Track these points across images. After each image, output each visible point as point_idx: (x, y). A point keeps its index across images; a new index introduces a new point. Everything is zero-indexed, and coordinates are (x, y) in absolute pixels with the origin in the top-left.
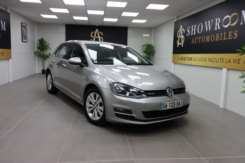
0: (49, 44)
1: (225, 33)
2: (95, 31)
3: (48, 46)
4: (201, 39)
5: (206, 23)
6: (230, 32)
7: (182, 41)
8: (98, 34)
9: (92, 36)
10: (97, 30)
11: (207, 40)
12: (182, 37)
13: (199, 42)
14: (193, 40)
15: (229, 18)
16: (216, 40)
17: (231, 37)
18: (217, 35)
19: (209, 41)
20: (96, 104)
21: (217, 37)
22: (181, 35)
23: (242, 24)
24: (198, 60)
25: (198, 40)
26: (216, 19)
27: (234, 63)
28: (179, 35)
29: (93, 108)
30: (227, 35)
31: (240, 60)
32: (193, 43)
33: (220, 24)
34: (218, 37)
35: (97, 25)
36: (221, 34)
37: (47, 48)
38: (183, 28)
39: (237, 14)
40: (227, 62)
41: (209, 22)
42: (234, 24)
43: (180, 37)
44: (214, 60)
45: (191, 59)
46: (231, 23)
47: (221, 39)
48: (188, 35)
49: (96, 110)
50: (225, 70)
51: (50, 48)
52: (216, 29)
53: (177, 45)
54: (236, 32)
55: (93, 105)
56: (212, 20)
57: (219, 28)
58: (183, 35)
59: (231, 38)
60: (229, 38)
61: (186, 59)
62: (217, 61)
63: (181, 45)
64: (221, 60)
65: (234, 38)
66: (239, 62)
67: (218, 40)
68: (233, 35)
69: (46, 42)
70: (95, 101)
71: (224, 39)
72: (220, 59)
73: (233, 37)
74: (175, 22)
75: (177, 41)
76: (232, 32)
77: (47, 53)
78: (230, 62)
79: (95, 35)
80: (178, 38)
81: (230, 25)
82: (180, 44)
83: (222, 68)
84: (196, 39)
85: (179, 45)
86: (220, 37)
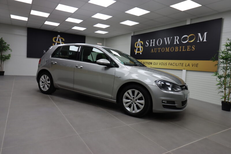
0: (9, 45)
1: (184, 47)
2: (57, 37)
3: (8, 48)
4: (160, 50)
5: (165, 39)
6: (188, 46)
7: (140, 50)
8: (60, 39)
9: (54, 41)
10: (59, 36)
12: (140, 47)
13: (159, 52)
14: (152, 50)
15: (187, 37)
16: (176, 51)
17: (189, 50)
18: (176, 47)
19: (168, 51)
20: (135, 99)
21: (176, 49)
22: (139, 46)
23: (198, 41)
24: (159, 64)
25: (158, 50)
26: (175, 37)
27: (193, 66)
28: (137, 46)
29: (131, 102)
30: (186, 48)
31: (197, 65)
32: (153, 52)
33: (179, 40)
34: (177, 49)
35: (59, 32)
36: (180, 47)
37: (7, 49)
38: (141, 41)
39: (194, 35)
40: (187, 65)
41: (168, 38)
42: (192, 41)
43: (139, 47)
44: (174, 64)
45: (151, 63)
46: (189, 41)
47: (180, 51)
48: (147, 46)
49: (135, 103)
50: (184, 71)
51: (10, 49)
52: (175, 43)
53: (135, 53)
54: (194, 47)
55: (131, 100)
56: (171, 37)
57: (178, 43)
58: (141, 46)
60: (188, 50)
61: (146, 63)
62: (177, 65)
63: (140, 53)
64: (181, 64)
65: (192, 50)
66: (197, 66)
67: (177, 51)
68: (191, 48)
69: (6, 43)
70: (133, 96)
71: (183, 50)
72: (179, 64)
73: (191, 50)
74: (132, 36)
75: (135, 50)
76: (190, 46)
77: (6, 53)
78: (189, 66)
79: (57, 40)
80: (136, 48)
81: (188, 42)
82: (139, 52)
83: (182, 70)
84: (156, 49)
85: (137, 53)
86: (179, 49)
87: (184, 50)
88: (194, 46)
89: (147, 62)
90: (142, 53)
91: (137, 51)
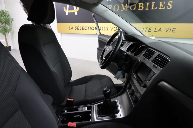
1: (153, 3)
6: (161, 3)
7: (75, 9)
11: (124, 9)
16: (139, 9)
17: (162, 7)
18: (140, 4)
21: (140, 6)
24: (109, 29)
27: (166, 32)
30: (157, 5)
31: (174, 29)
34: (142, 6)
36: (148, 3)
40: (157, 30)
45: (96, 28)
47: (147, 9)
53: (66, 13)
54: (170, 3)
59: (163, 9)
60: (160, 8)
63: (74, 13)
64: (148, 29)
65: (168, 8)
66: (174, 31)
67: (142, 9)
68: (166, 5)
71: (152, 9)
72: (145, 29)
73: (166, 7)
75: (64, 8)
76: (164, 2)
78: (161, 31)
82: (72, 11)
85: (68, 13)
86: (145, 7)
87: (154, 8)
88: (172, 2)
89: (88, 27)
90: (78, 12)
91: (69, 10)
